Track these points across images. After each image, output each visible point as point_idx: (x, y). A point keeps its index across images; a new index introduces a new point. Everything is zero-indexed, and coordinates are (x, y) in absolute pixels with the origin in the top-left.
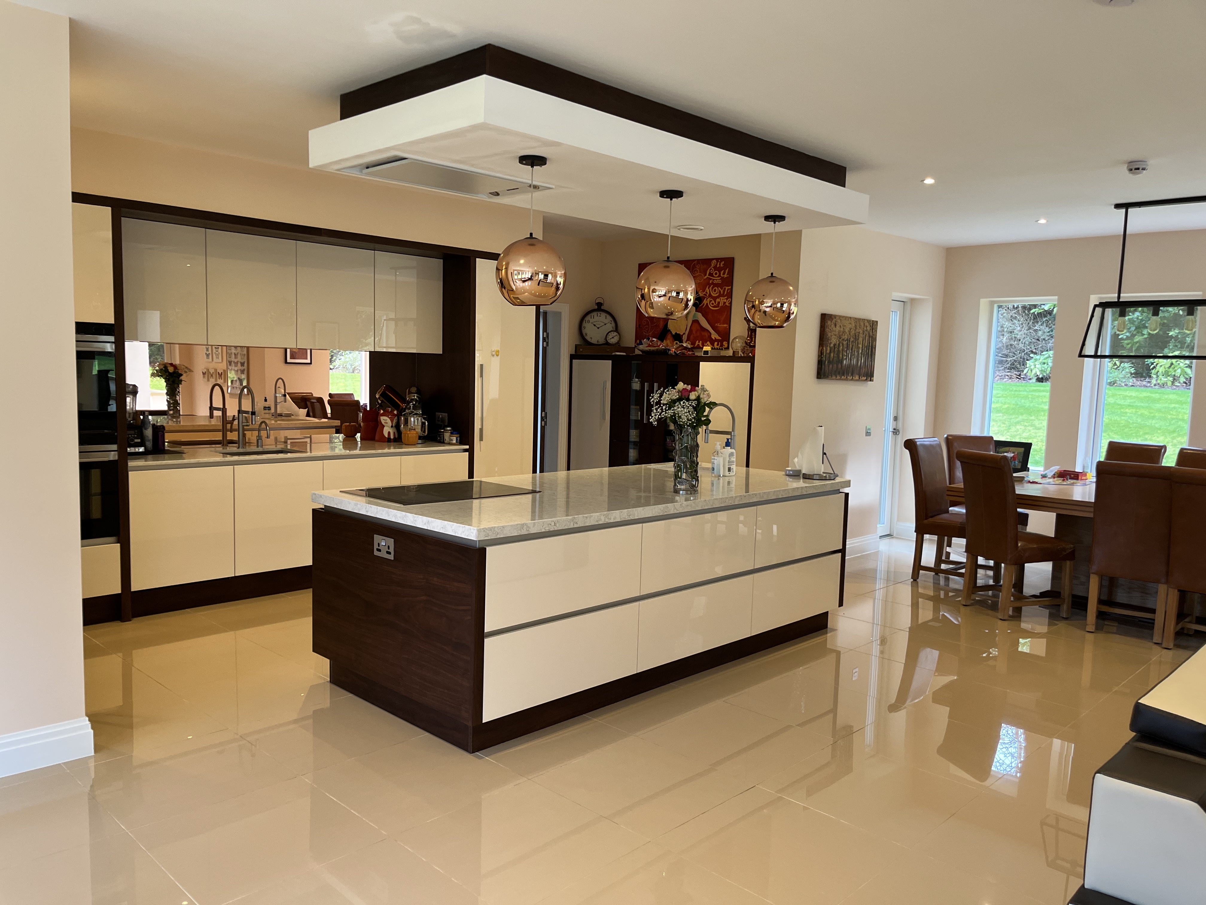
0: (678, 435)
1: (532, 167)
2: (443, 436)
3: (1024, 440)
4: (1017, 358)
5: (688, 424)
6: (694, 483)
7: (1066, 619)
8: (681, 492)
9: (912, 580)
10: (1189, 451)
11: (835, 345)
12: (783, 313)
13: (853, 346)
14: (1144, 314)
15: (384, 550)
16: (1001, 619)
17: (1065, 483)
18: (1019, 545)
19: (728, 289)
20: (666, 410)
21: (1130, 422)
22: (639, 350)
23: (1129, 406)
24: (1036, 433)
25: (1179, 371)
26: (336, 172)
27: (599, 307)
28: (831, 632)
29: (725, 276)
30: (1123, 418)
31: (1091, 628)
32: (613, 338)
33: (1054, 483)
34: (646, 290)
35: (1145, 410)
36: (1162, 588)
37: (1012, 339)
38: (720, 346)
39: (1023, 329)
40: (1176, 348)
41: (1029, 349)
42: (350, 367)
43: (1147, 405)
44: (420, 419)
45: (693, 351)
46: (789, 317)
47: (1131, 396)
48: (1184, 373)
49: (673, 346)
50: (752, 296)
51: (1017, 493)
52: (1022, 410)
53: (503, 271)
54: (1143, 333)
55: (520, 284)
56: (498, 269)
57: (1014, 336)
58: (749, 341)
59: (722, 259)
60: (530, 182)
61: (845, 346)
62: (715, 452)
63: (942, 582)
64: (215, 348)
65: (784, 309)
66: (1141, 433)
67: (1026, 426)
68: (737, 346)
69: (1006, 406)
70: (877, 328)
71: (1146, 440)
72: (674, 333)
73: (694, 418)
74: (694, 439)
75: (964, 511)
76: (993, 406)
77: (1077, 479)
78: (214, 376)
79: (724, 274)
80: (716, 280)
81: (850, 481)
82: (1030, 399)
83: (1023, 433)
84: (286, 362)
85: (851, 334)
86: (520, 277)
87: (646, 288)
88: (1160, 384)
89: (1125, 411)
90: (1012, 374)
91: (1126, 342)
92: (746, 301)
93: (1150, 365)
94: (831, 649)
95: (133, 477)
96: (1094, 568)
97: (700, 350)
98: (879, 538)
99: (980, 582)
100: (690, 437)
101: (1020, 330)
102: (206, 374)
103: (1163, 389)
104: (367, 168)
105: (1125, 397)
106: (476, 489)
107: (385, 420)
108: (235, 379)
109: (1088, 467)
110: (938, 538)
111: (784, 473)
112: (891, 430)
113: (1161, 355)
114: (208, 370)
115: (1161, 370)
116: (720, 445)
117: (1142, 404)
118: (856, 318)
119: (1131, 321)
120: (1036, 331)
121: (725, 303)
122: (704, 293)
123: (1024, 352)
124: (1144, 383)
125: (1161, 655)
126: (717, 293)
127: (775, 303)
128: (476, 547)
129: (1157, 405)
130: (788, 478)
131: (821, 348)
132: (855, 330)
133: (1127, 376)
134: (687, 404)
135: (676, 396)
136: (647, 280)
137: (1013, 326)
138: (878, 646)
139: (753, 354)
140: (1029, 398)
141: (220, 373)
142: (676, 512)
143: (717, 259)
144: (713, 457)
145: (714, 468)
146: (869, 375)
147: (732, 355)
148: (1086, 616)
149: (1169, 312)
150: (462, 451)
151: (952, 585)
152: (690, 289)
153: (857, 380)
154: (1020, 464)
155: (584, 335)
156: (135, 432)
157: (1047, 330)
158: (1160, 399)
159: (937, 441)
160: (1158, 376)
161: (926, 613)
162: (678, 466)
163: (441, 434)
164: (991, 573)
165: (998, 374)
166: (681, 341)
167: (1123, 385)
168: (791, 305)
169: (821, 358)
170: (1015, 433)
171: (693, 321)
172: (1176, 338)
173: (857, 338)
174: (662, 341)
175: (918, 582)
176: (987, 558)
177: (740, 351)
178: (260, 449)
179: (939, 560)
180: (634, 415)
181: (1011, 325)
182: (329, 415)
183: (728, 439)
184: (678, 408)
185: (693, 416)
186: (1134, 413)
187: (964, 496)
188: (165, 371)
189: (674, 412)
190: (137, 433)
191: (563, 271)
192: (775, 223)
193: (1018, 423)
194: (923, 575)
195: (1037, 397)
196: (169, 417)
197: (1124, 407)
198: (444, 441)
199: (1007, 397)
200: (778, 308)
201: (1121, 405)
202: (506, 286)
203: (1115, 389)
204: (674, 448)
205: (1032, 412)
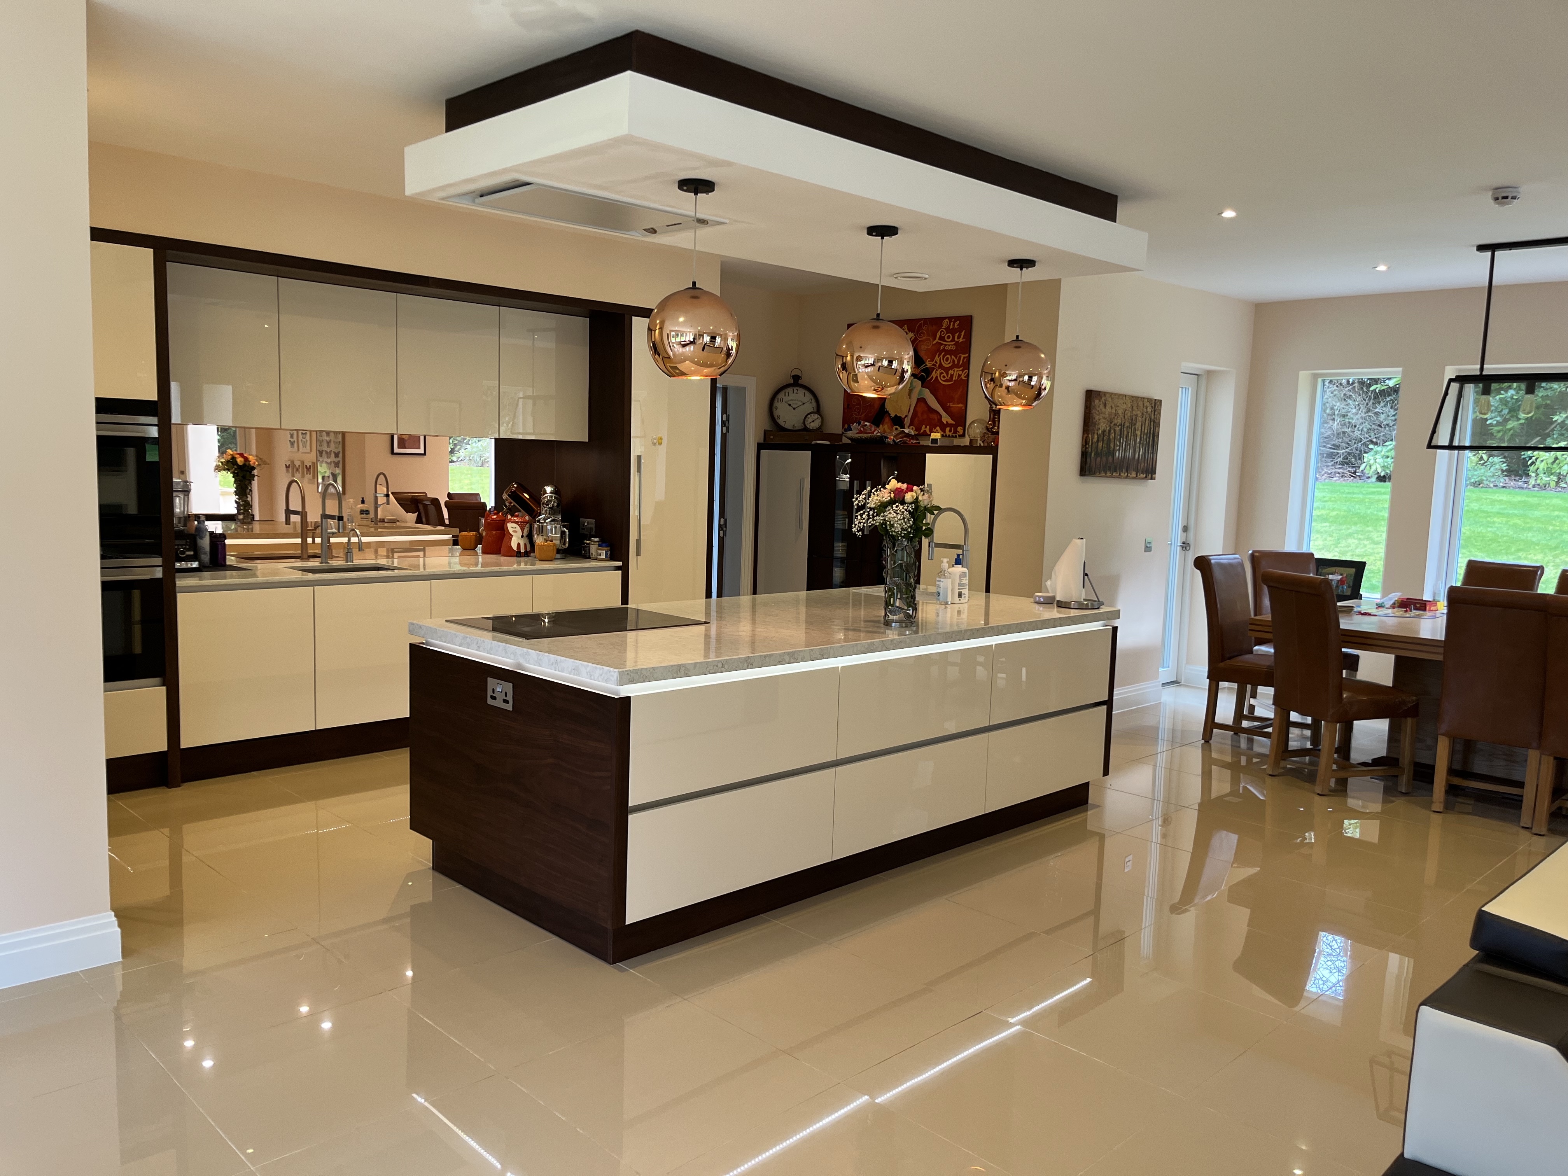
0: (890, 549)
1: (696, 194)
2: (589, 549)
3: (1358, 558)
4: (1352, 450)
5: (904, 535)
6: (911, 612)
7: (1406, 794)
8: (893, 625)
9: (1203, 741)
11: (1104, 431)
12: (1032, 388)
13: (1128, 433)
14: (1517, 392)
15: (500, 697)
16: (1318, 794)
17: (1408, 615)
18: (1345, 696)
19: (964, 358)
20: (874, 516)
21: (1498, 535)
22: (847, 437)
23: (1499, 513)
24: (1373, 549)
25: (1566, 468)
26: (440, 201)
27: (796, 381)
28: (1092, 809)
29: (961, 340)
30: (1489, 529)
31: (1438, 806)
32: (813, 421)
33: (1392, 615)
34: (849, 358)
35: (1520, 519)
36: (1533, 755)
37: (1345, 424)
39: (1360, 412)
40: (1563, 437)
41: (1367, 438)
43: (1522, 512)
44: (558, 526)
45: (917, 439)
46: (1039, 394)
47: (1501, 501)
49: (892, 430)
50: (991, 366)
51: (1342, 627)
52: (1356, 519)
53: (657, 332)
54: (1519, 417)
55: (678, 349)
56: (650, 330)
57: (1347, 420)
58: (991, 426)
59: (957, 318)
60: (694, 215)
61: (1118, 432)
62: (941, 572)
63: (1243, 744)
64: (302, 434)
65: (1033, 383)
66: (1513, 550)
67: (1360, 539)
68: (975, 430)
69: (1334, 513)
70: (1160, 410)
71: (1520, 558)
72: (893, 416)
73: (911, 527)
75: (1272, 651)
76: (1315, 513)
77: (1425, 610)
78: (300, 470)
79: (959, 337)
80: (949, 345)
81: (1121, 611)
82: (1367, 504)
83: (1356, 549)
84: (393, 453)
85: (1126, 417)
86: (678, 340)
87: (849, 355)
88: (1541, 484)
89: (1492, 520)
90: (1345, 471)
91: (1496, 428)
92: (984, 372)
93: (1527, 459)
94: (1092, 832)
95: (183, 601)
96: (1444, 728)
97: (927, 437)
98: (1161, 685)
99: (1293, 745)
100: (905, 552)
101: (1356, 412)
102: (291, 467)
103: (1544, 492)
104: (482, 196)
105: (1493, 502)
106: (631, 616)
107: (514, 528)
108: (327, 474)
110: (1238, 686)
111: (1032, 600)
112: (1179, 544)
113: (1543, 446)
114: (293, 462)
115: (1542, 466)
116: (947, 562)
117: (1516, 512)
118: (1133, 397)
119: (1504, 402)
120: (1377, 414)
121: (959, 376)
122: (934, 362)
123: (1361, 442)
124: (1520, 483)
125: (1530, 843)
126: (950, 363)
127: (1021, 376)
129: (1536, 512)
130: (1037, 606)
131: (1086, 435)
132: (1132, 412)
133: (1497, 474)
134: (901, 508)
135: (887, 498)
136: (850, 345)
137: (1347, 407)
138: (1160, 827)
139: (996, 443)
140: (1365, 502)
141: (308, 466)
143: (950, 318)
144: (938, 579)
145: (939, 593)
146: (1149, 471)
147: (968, 444)
148: (1431, 790)
149: (1554, 390)
150: (613, 568)
151: (1257, 749)
152: (907, 357)
153: (1134, 478)
154: (1350, 590)
155: (776, 418)
156: (187, 542)
157: (1392, 412)
158: (1539, 505)
159: (1238, 558)
160: (1537, 475)
161: (1221, 785)
162: (890, 590)
163: (586, 547)
164: (1308, 733)
165: (1326, 470)
166: (903, 427)
167: (1492, 485)
168: (1042, 378)
169: (1086, 448)
170: (1346, 549)
171: (918, 399)
172: (1562, 424)
173: (1134, 422)
174: (878, 426)
175: (1211, 744)
176: (1302, 713)
177: (979, 439)
178: (348, 565)
179: (1239, 715)
180: (840, 522)
181: (1345, 407)
182: (447, 522)
183: (958, 555)
184: (890, 513)
185: (909, 525)
186: (1504, 522)
187: (1271, 631)
188: (232, 463)
189: (885, 520)
190: (189, 544)
191: (736, 332)
192: (1021, 269)
193: (1350, 535)
194: (1218, 735)
195: (1376, 501)
196: (239, 523)
197: (1491, 514)
198: (590, 556)
199: (1335, 501)
200: (1024, 382)
201: (1488, 512)
202: (661, 353)
203: (1480, 492)
204: (885, 567)
205: (1368, 521)
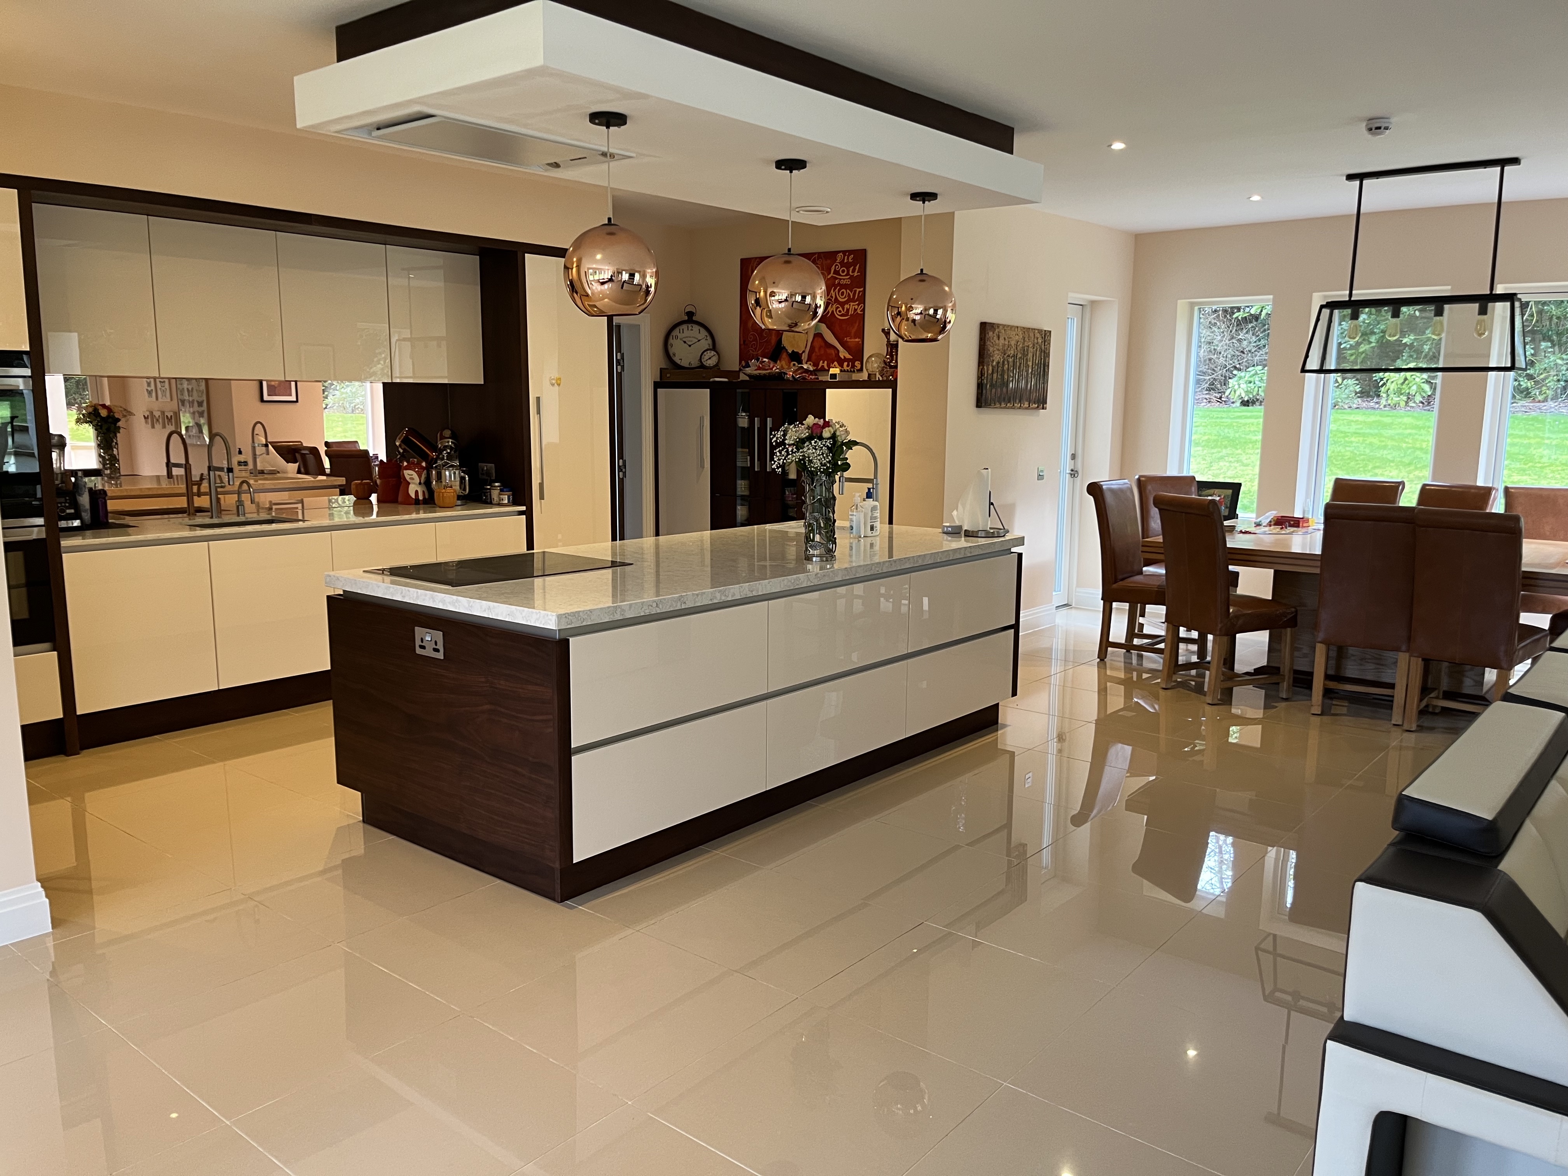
0: (809, 485)
1: (608, 127)
2: (490, 495)
3: (1229, 479)
4: (1217, 376)
5: (822, 470)
6: (831, 547)
7: (1286, 700)
8: (814, 559)
9: (1098, 660)
10: (1433, 488)
11: (998, 363)
12: (937, 321)
13: (1020, 364)
14: (1372, 317)
15: (430, 647)
16: (1209, 704)
17: (1283, 532)
18: (1231, 610)
19: (859, 292)
20: (793, 453)
21: (1356, 454)
22: (745, 374)
23: (1355, 433)
24: (1246, 470)
25: (1414, 388)
26: (336, 135)
27: (690, 318)
28: (1002, 728)
29: (856, 274)
30: (1348, 449)
31: (1316, 709)
32: (710, 358)
33: (1271, 532)
34: (762, 293)
35: (1375, 438)
36: (1403, 657)
37: (1210, 351)
38: (851, 368)
39: (1224, 339)
40: (1411, 359)
41: (1231, 364)
42: (348, 406)
43: (1376, 431)
44: (457, 472)
45: (816, 375)
46: (945, 327)
47: (1357, 421)
48: (1420, 390)
49: (789, 368)
50: (897, 300)
51: (1228, 546)
52: (1226, 442)
53: (574, 270)
54: (1371, 340)
55: (597, 287)
56: (567, 268)
57: (1213, 347)
58: (889, 360)
59: (851, 252)
60: (605, 149)
61: (1011, 364)
62: (854, 506)
63: (1134, 661)
64: (160, 382)
65: (938, 317)
66: (1370, 467)
67: (1231, 461)
68: (873, 366)
69: (1206, 438)
70: (1050, 340)
71: (1376, 475)
72: (790, 351)
73: (829, 462)
74: (830, 490)
75: (1163, 572)
76: (1194, 438)
77: (1298, 526)
78: (160, 420)
79: (853, 271)
80: (844, 279)
81: (1024, 537)
82: (1235, 428)
84: (262, 400)
85: (1018, 349)
86: (596, 277)
87: (762, 291)
88: (1392, 404)
89: (1350, 440)
90: (1211, 397)
91: (1349, 352)
92: (889, 306)
93: (1379, 381)
94: (1002, 750)
95: (67, 559)
96: (1321, 636)
97: (825, 373)
98: (1055, 609)
99: (1183, 659)
100: (824, 488)
101: (1221, 339)
102: (150, 418)
103: (1395, 411)
104: (378, 129)
105: (1350, 423)
106: (537, 564)
107: (410, 475)
108: (191, 425)
109: (1309, 511)
110: (1130, 606)
111: (940, 530)
112: (1068, 472)
113: (1393, 368)
114: (152, 413)
115: (1392, 387)
116: (860, 496)
117: (1371, 431)
118: (1024, 328)
119: (1360, 326)
120: (1240, 341)
121: (856, 310)
122: (829, 297)
123: (1226, 368)
124: (1372, 404)
125: (1402, 739)
126: (845, 297)
127: (926, 309)
128: (556, 639)
129: (1389, 431)
130: (945, 536)
131: (981, 367)
132: (1024, 344)
133: (1351, 396)
134: (820, 444)
135: (805, 434)
136: (763, 280)
137: (1213, 335)
138: (1055, 744)
139: (895, 377)
140: (1233, 426)
141: (169, 417)
142: (809, 584)
143: (844, 252)
144: (850, 513)
145: (852, 527)
146: (1041, 402)
147: (866, 379)
148: (1310, 695)
149: (1408, 313)
150: (516, 513)
151: (1147, 664)
152: (819, 291)
153: (1026, 408)
154: (1228, 510)
155: (672, 355)
156: (66, 500)
157: (1254, 339)
158: (1392, 424)
159: (1127, 484)
160: (1388, 395)
161: (1116, 701)
162: (810, 525)
163: (487, 492)
164: (1194, 647)
165: (1197, 396)
166: (800, 362)
167: (1346, 407)
168: (947, 311)
169: (982, 380)
170: (1218, 472)
171: (815, 334)
172: (1411, 346)
173: (1026, 353)
174: (776, 362)
175: (1105, 662)
176: (1189, 630)
177: (877, 373)
178: (242, 519)
179: (1131, 634)
180: (742, 460)
181: (1211, 334)
182: (328, 471)
183: (869, 489)
184: (809, 449)
185: (828, 460)
186: (1361, 442)
187: (1162, 552)
188: (94, 415)
189: (803, 456)
190: (68, 501)
191: (654, 267)
192: (924, 203)
193: (1222, 458)
194: (1113, 653)
195: (1244, 425)
196: (106, 478)
197: (1349, 434)
198: (491, 501)
199: (1206, 426)
200: (930, 316)
201: (1345, 433)
202: (579, 290)
203: (1337, 413)
204: (804, 502)
205: (1237, 445)
